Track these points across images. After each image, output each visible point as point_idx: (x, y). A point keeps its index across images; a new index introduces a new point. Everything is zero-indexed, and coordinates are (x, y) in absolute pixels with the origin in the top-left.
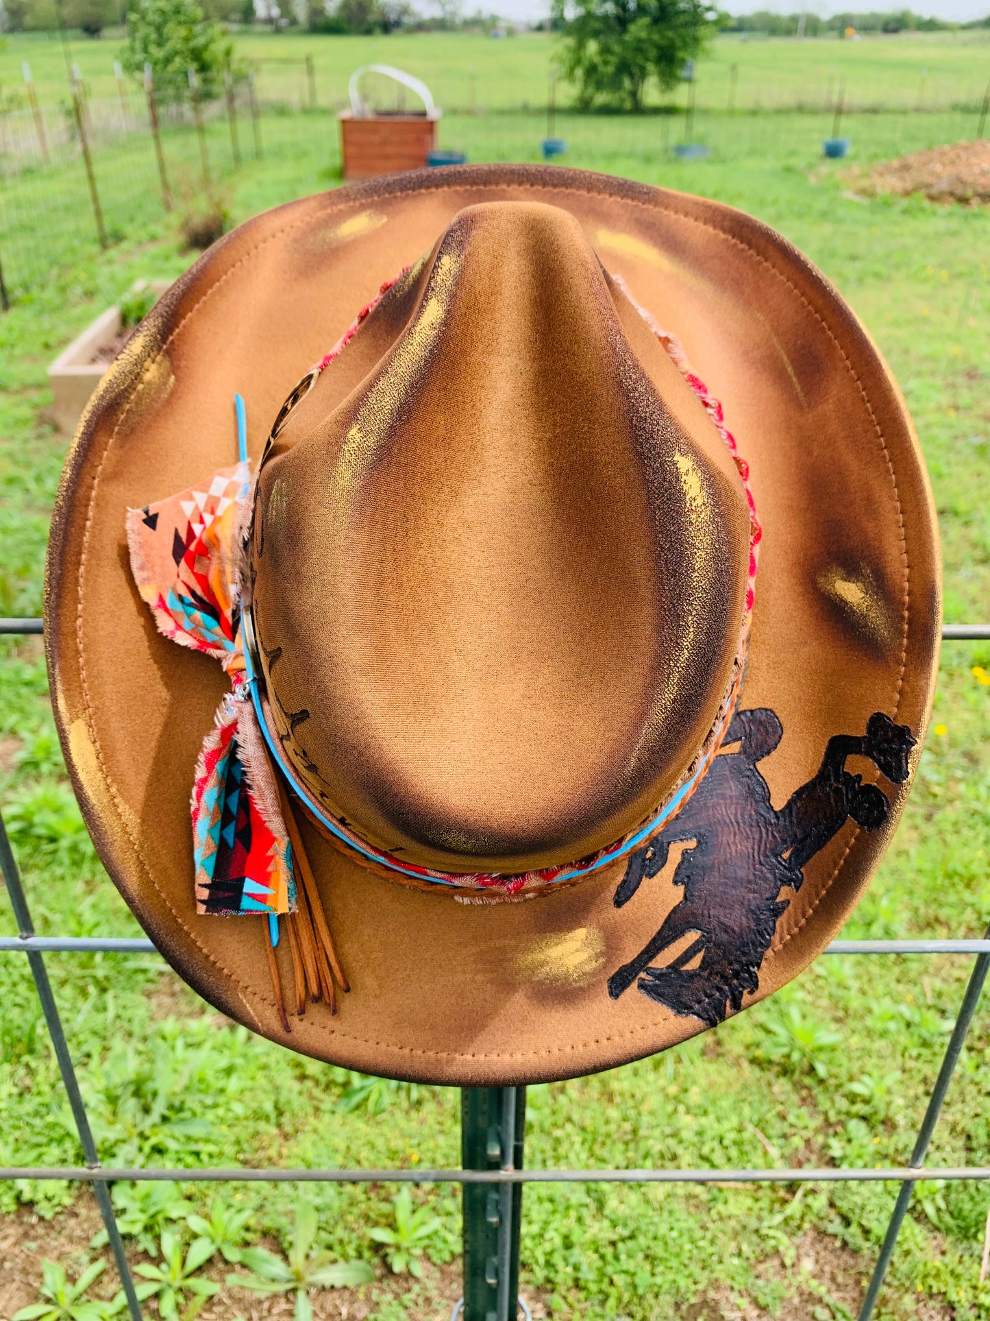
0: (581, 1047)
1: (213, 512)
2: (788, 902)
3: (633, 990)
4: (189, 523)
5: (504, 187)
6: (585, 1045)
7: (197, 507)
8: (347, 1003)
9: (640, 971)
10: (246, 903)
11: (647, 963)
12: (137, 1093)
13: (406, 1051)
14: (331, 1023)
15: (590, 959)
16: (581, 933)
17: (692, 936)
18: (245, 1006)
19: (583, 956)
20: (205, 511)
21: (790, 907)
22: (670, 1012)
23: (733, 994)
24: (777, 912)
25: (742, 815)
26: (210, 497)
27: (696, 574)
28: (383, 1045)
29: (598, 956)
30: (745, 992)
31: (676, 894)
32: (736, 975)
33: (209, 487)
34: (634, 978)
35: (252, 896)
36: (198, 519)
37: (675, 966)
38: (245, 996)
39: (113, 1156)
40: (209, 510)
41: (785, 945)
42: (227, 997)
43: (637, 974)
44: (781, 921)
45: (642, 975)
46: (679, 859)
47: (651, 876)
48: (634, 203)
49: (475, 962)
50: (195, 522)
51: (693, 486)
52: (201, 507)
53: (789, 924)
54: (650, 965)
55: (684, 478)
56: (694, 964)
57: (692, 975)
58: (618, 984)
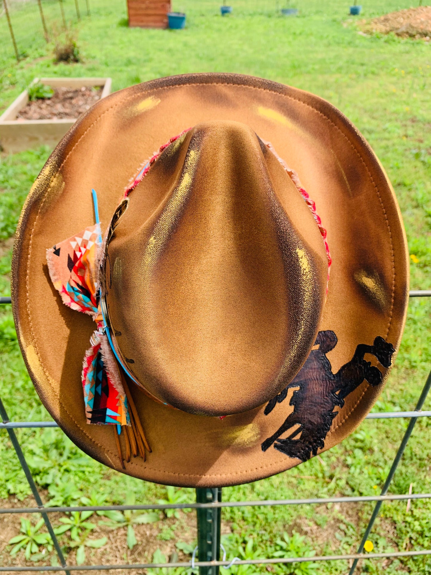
0: (250, 472)
1: (85, 247)
2: (337, 412)
3: (272, 448)
4: (74, 251)
5: (215, 84)
6: (251, 470)
7: (77, 244)
8: (150, 457)
9: (275, 440)
10: (108, 419)
11: (277, 437)
12: (57, 448)
13: (177, 475)
14: (144, 464)
15: (254, 436)
16: (250, 426)
17: (297, 426)
18: (108, 459)
19: (250, 435)
20: (81, 246)
21: (339, 414)
22: (287, 457)
23: (313, 449)
24: (333, 416)
25: (319, 376)
26: (83, 240)
27: (305, 303)
28: (167, 472)
29: (257, 434)
30: (319, 448)
31: (291, 409)
32: (315, 441)
33: (83, 235)
34: (272, 444)
35: (110, 416)
36: (78, 250)
37: (289, 438)
38: (108, 455)
39: (48, 474)
40: (83, 246)
41: (336, 430)
42: (100, 455)
43: (273, 442)
44: (335, 420)
45: (276, 442)
46: (292, 395)
47: (280, 402)
48: (275, 93)
49: (205, 439)
50: (77, 251)
51: (304, 264)
52: (80, 244)
53: (338, 421)
54: (279, 438)
55: (301, 259)
56: (298, 437)
57: (297, 442)
58: (265, 446)
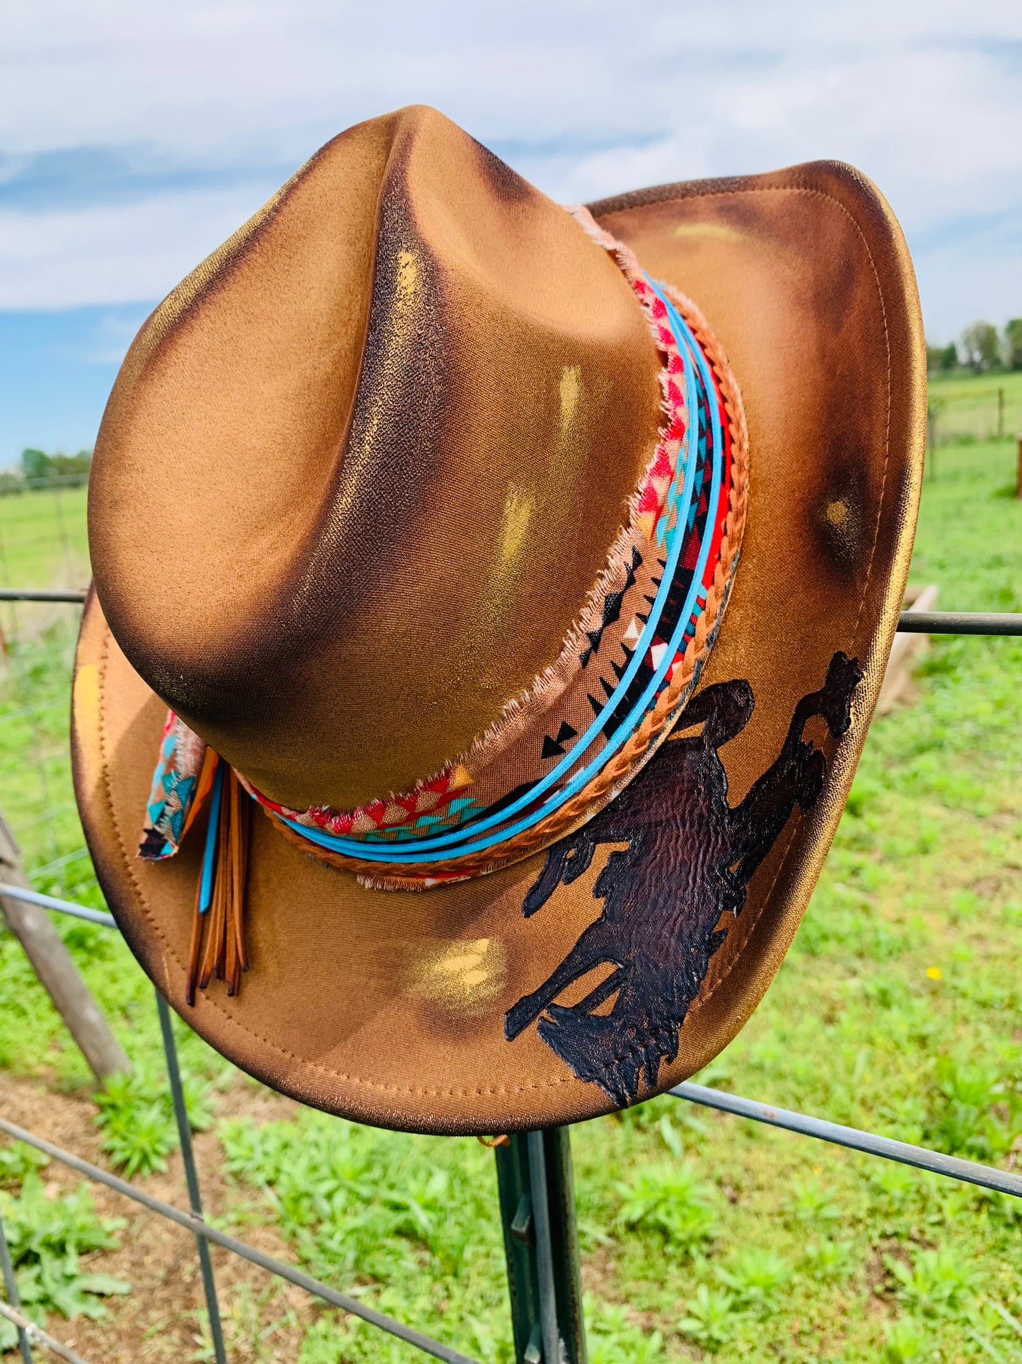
0: (460, 1094)
2: (726, 931)
3: (531, 1032)
6: (465, 1093)
9: (542, 1007)
11: (551, 998)
13: (288, 1056)
14: (230, 1003)
15: (488, 982)
16: (483, 944)
17: (606, 970)
18: (163, 970)
19: (482, 976)
23: (649, 1061)
24: (712, 946)
25: (691, 812)
28: (269, 1044)
29: (498, 978)
30: (663, 1058)
31: (596, 907)
32: (654, 1031)
34: (534, 1016)
37: (583, 1008)
38: (168, 959)
41: (713, 994)
42: (153, 958)
43: (538, 1012)
45: (544, 1013)
46: (605, 863)
47: (569, 881)
49: (370, 962)
53: (722, 962)
54: (556, 1001)
56: (605, 1008)
57: (602, 1022)
58: (516, 1021)
